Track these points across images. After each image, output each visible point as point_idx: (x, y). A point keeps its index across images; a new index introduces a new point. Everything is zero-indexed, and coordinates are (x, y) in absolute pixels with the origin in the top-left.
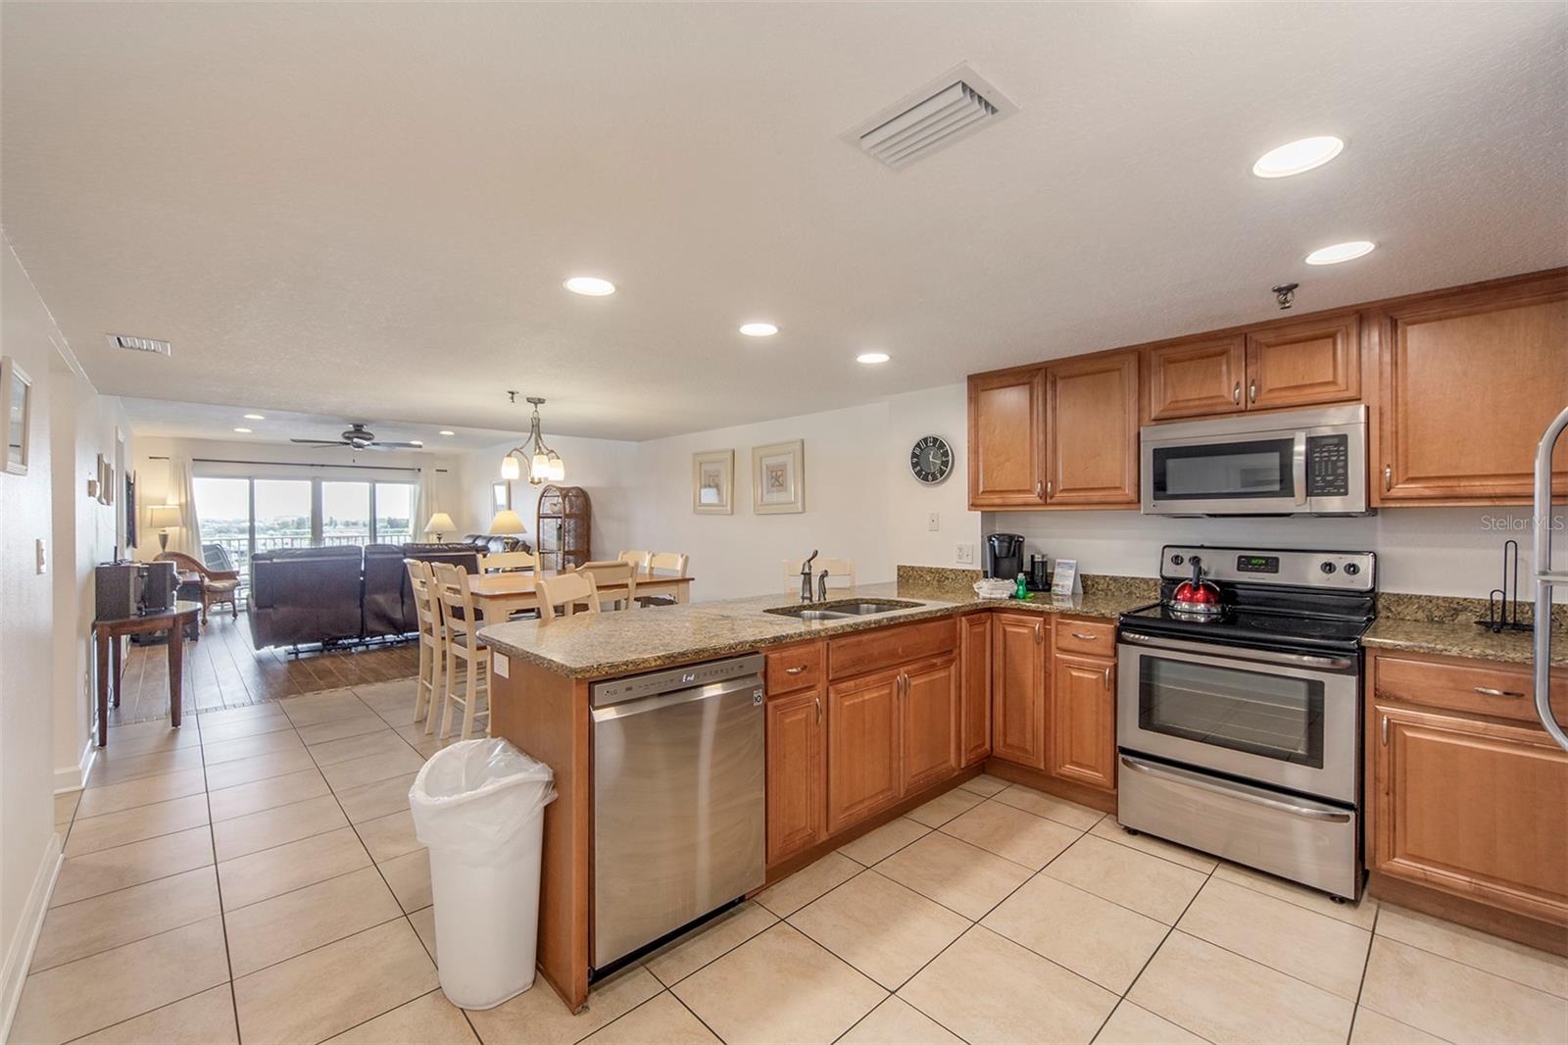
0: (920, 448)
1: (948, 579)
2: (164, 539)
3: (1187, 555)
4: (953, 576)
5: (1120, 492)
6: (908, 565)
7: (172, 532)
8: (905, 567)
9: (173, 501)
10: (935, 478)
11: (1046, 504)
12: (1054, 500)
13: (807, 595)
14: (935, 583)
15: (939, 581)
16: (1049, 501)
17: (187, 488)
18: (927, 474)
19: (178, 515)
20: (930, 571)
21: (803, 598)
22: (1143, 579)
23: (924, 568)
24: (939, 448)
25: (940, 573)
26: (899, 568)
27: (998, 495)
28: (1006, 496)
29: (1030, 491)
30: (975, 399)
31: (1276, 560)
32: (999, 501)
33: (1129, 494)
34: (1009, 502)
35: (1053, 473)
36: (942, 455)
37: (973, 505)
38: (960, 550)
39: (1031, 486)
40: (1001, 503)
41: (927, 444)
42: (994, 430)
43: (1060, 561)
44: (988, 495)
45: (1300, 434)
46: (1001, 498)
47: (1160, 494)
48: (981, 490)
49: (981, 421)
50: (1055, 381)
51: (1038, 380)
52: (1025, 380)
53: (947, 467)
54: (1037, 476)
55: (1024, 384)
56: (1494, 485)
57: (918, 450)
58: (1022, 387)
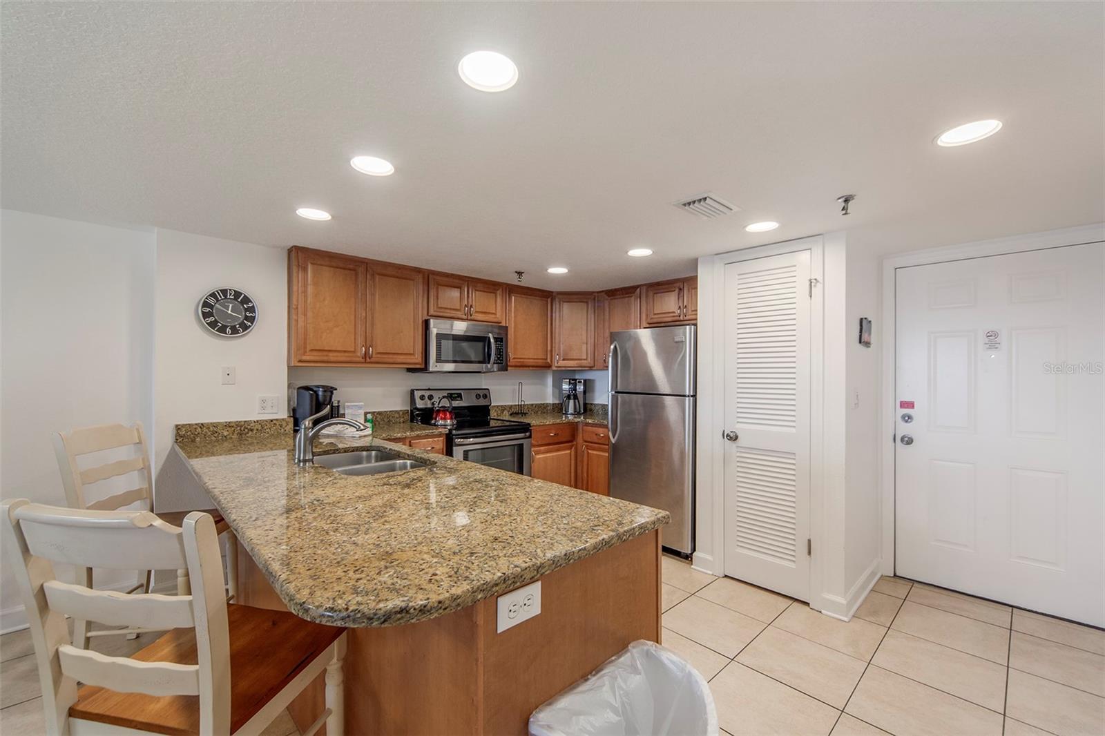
0: (216, 298)
1: (252, 430)
3: (427, 394)
4: (259, 427)
5: (412, 357)
6: (192, 422)
11: (365, 362)
12: (372, 360)
14: (235, 436)
15: (240, 434)
16: (368, 360)
18: (224, 327)
20: (228, 425)
22: (396, 411)
24: (242, 303)
25: (241, 426)
26: (178, 428)
27: (325, 353)
28: (331, 354)
29: (354, 352)
30: (305, 270)
31: (460, 394)
32: (325, 358)
33: (418, 358)
34: (332, 359)
35: (372, 340)
36: (246, 310)
37: (300, 361)
38: (264, 401)
39: (355, 349)
40: (327, 358)
41: (226, 296)
42: (324, 300)
43: (349, 404)
44: (315, 353)
45: (490, 335)
46: (327, 356)
47: (439, 360)
48: (308, 348)
49: (310, 289)
50: (373, 275)
51: (361, 269)
52: (351, 266)
53: (252, 323)
54: (360, 340)
55: (350, 270)
56: (531, 362)
57: (212, 301)
58: (347, 272)
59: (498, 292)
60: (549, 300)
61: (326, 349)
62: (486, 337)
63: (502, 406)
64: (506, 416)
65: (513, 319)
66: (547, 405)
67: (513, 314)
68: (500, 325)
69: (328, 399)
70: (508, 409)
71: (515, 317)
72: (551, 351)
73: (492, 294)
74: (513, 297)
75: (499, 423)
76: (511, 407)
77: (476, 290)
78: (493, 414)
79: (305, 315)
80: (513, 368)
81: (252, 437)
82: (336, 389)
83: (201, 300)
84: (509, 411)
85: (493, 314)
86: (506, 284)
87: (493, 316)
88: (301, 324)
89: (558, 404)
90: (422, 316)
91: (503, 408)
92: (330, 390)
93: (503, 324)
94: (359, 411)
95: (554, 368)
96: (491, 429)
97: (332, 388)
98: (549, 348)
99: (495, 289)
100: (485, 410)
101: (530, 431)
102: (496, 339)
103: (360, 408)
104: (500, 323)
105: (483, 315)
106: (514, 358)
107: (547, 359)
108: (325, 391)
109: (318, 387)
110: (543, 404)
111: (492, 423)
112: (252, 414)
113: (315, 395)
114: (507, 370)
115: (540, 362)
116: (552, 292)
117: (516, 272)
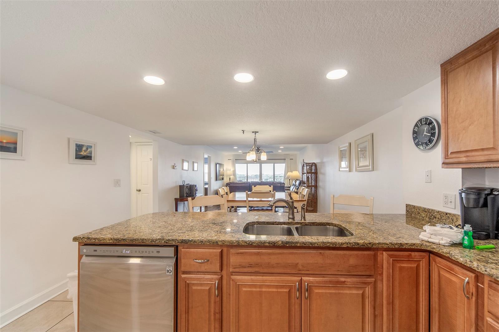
2: (230, 179)
7: (232, 177)
8: (410, 205)
9: (232, 170)
10: (426, 146)
13: (291, 217)
14: (427, 219)
17: (234, 166)
19: (232, 173)
21: (289, 218)
24: (430, 124)
25: (430, 213)
28: (469, 154)
29: (494, 149)
30: (445, 81)
32: (463, 159)
36: (432, 129)
37: (444, 164)
41: (421, 123)
44: (455, 156)
48: (450, 151)
57: (416, 129)
61: (463, 150)
79: (446, 122)
88: (444, 131)
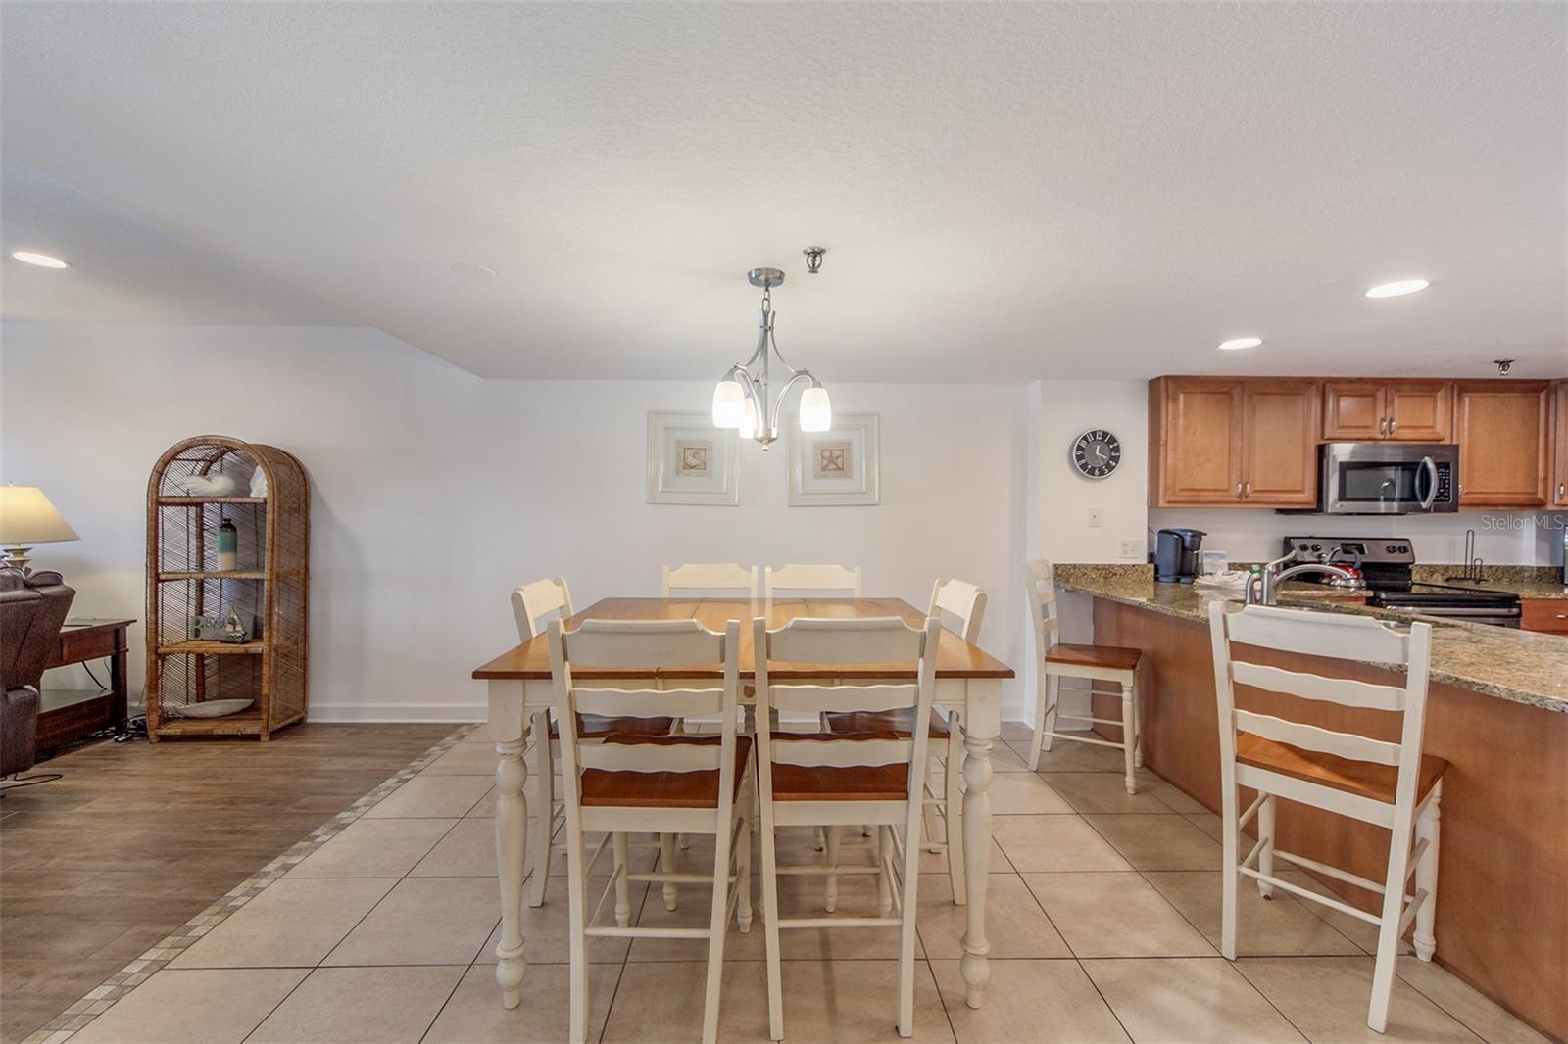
0: (1087, 441)
1: (1116, 574)
3: (1310, 543)
4: (1122, 572)
5: (1299, 495)
6: (1067, 563)
8: (1065, 565)
10: (1102, 473)
11: (1242, 502)
12: (1249, 499)
14: (1101, 580)
15: (1106, 578)
16: (1245, 499)
18: (1093, 469)
20: (1096, 567)
23: (1088, 565)
24: (1109, 443)
25: (1107, 569)
26: (1056, 567)
27: (1194, 493)
28: (1202, 493)
29: (1227, 490)
30: (1175, 400)
31: (1362, 545)
32: (1195, 499)
33: (1308, 496)
34: (1203, 499)
35: (1248, 476)
36: (1112, 450)
37: (1169, 502)
38: (1125, 545)
39: (1229, 485)
40: (1195, 500)
41: (1095, 437)
42: (1195, 432)
43: (1207, 552)
44: (1185, 493)
45: (1427, 460)
46: (1196, 496)
47: (1342, 497)
48: (1178, 487)
49: (1181, 421)
50: (1250, 396)
51: (1236, 391)
52: (1225, 389)
53: (1117, 463)
54: (1235, 477)
55: (1224, 393)
56: (1502, 498)
57: (1083, 444)
58: (1222, 396)
59: (1439, 394)
60: (1542, 395)
61: (1197, 487)
62: (1418, 464)
63: (1430, 566)
64: (1438, 580)
65: (1466, 433)
66: (1522, 569)
67: (1466, 425)
68: (1441, 443)
69: (1196, 545)
70: (1442, 571)
71: (1471, 428)
72: (1546, 479)
73: (1427, 399)
74: (1467, 399)
75: (1425, 590)
76: (1447, 568)
77: (1400, 396)
78: (1416, 577)
79: (1175, 450)
80: (1466, 508)
81: (1116, 582)
82: (1205, 534)
83: (1075, 442)
84: (1443, 575)
85: (1428, 427)
86: (1451, 380)
87: (1430, 430)
88: (1170, 461)
89: (1550, 568)
90: (1313, 442)
91: (1432, 570)
92: (1198, 535)
93: (1447, 441)
94: (1222, 561)
95: (1550, 507)
96: (1412, 597)
97: (1200, 532)
98: (1541, 474)
99: (1432, 391)
100: (1404, 569)
101: (1520, 606)
102: (1438, 466)
103: (1222, 557)
104: (1441, 440)
105: (1412, 431)
106: (1467, 493)
107: (1535, 493)
108: (1192, 536)
109: (1186, 531)
110: (1514, 567)
111: (1415, 589)
112: (1115, 558)
113: (1180, 540)
114: (1457, 511)
115: (1521, 498)
116: (1549, 381)
117: (1496, 362)
